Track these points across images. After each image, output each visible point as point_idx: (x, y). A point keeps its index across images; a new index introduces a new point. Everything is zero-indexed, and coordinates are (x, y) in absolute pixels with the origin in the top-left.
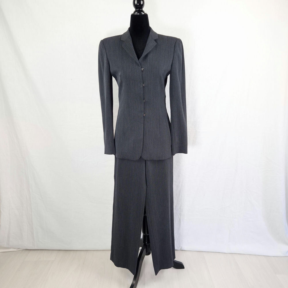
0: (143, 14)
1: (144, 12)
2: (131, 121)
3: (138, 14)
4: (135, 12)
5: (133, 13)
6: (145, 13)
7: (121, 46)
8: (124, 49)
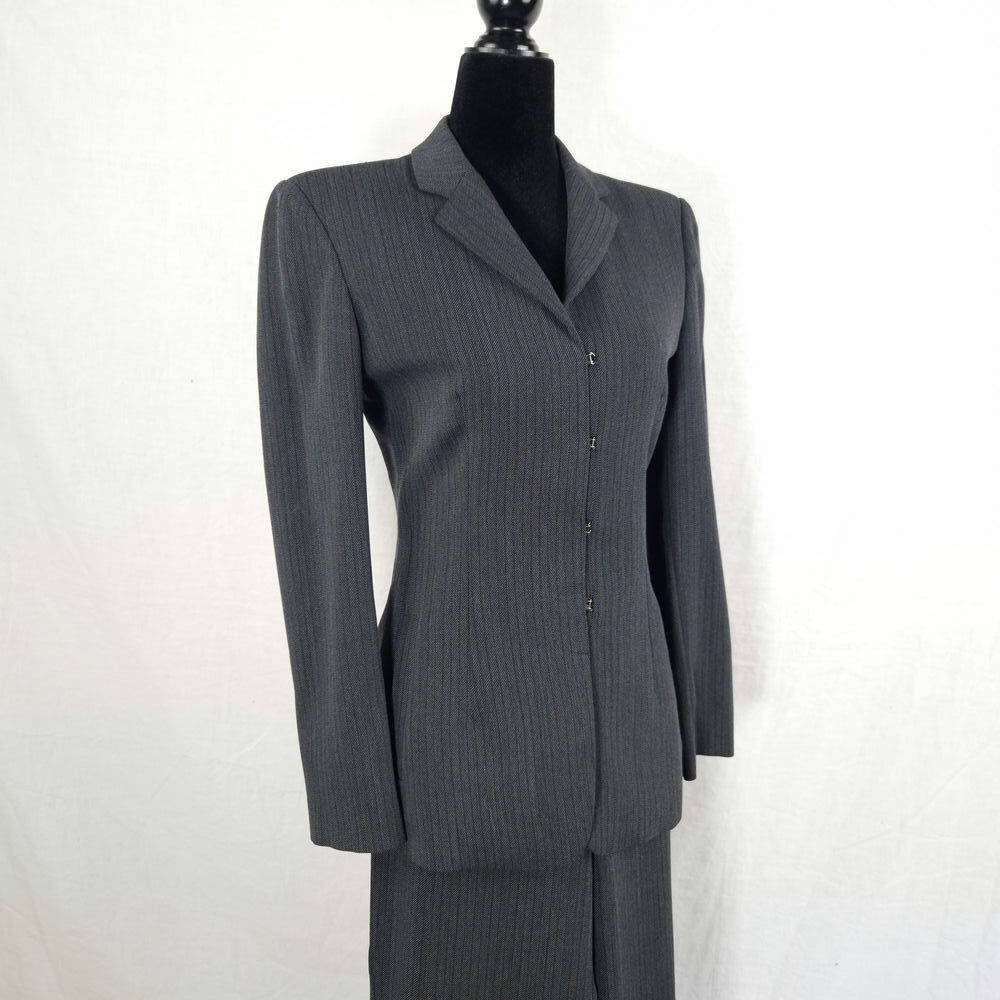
0: (528, 53)
1: (531, 47)
2: (516, 646)
3: (502, 52)
4: (483, 41)
5: (472, 45)
6: (539, 54)
7: (433, 222)
8: (453, 239)
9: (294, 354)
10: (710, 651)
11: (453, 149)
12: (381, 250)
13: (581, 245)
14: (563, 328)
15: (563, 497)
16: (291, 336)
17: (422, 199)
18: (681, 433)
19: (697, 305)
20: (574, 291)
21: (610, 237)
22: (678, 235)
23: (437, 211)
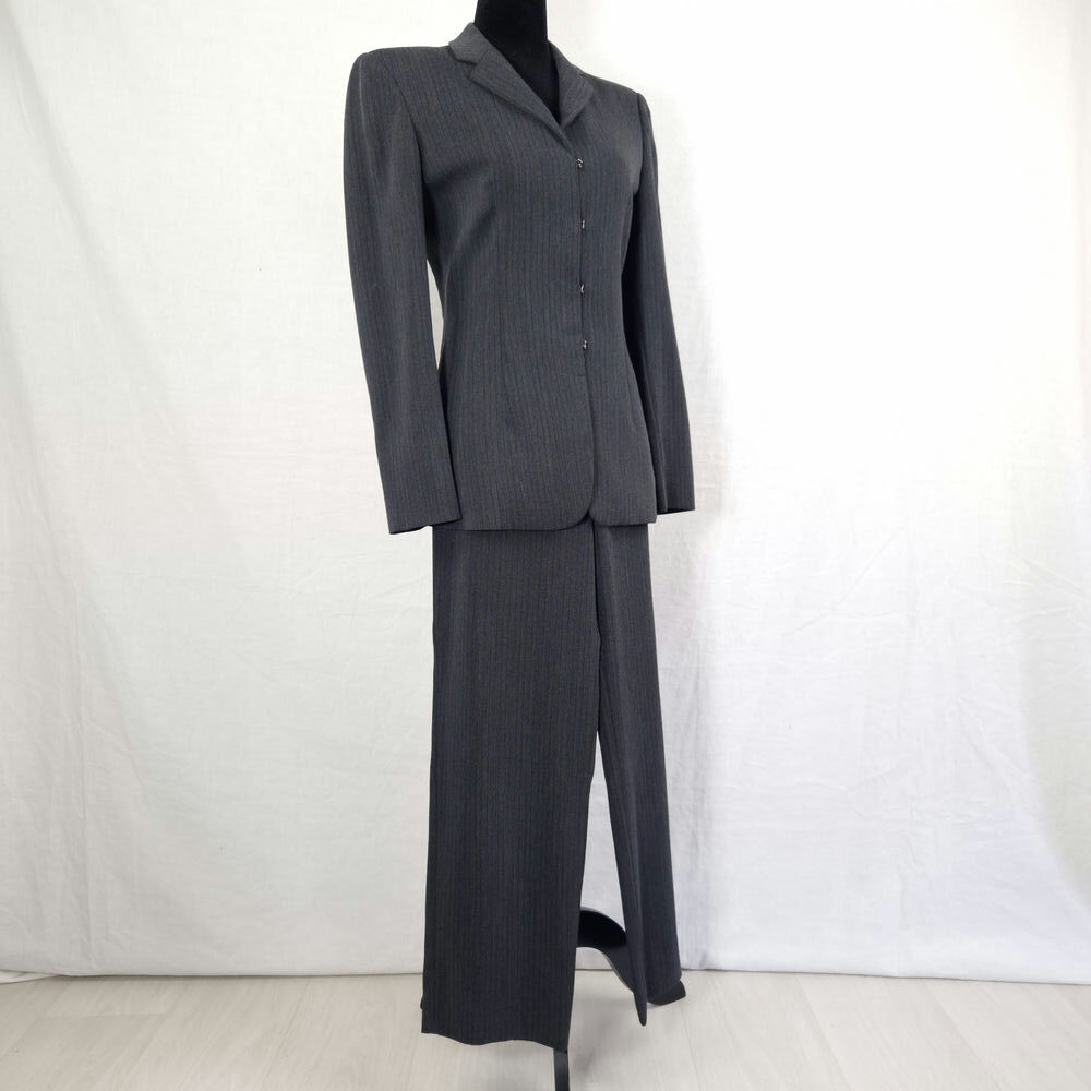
7: (468, 77)
8: (483, 87)
9: (372, 173)
10: (674, 424)
11: (479, 35)
12: (434, 93)
13: (569, 98)
14: (560, 140)
15: (564, 261)
16: (370, 158)
17: (459, 64)
18: (645, 249)
19: (651, 155)
20: (567, 120)
21: (589, 97)
22: (636, 111)
23: (470, 71)
